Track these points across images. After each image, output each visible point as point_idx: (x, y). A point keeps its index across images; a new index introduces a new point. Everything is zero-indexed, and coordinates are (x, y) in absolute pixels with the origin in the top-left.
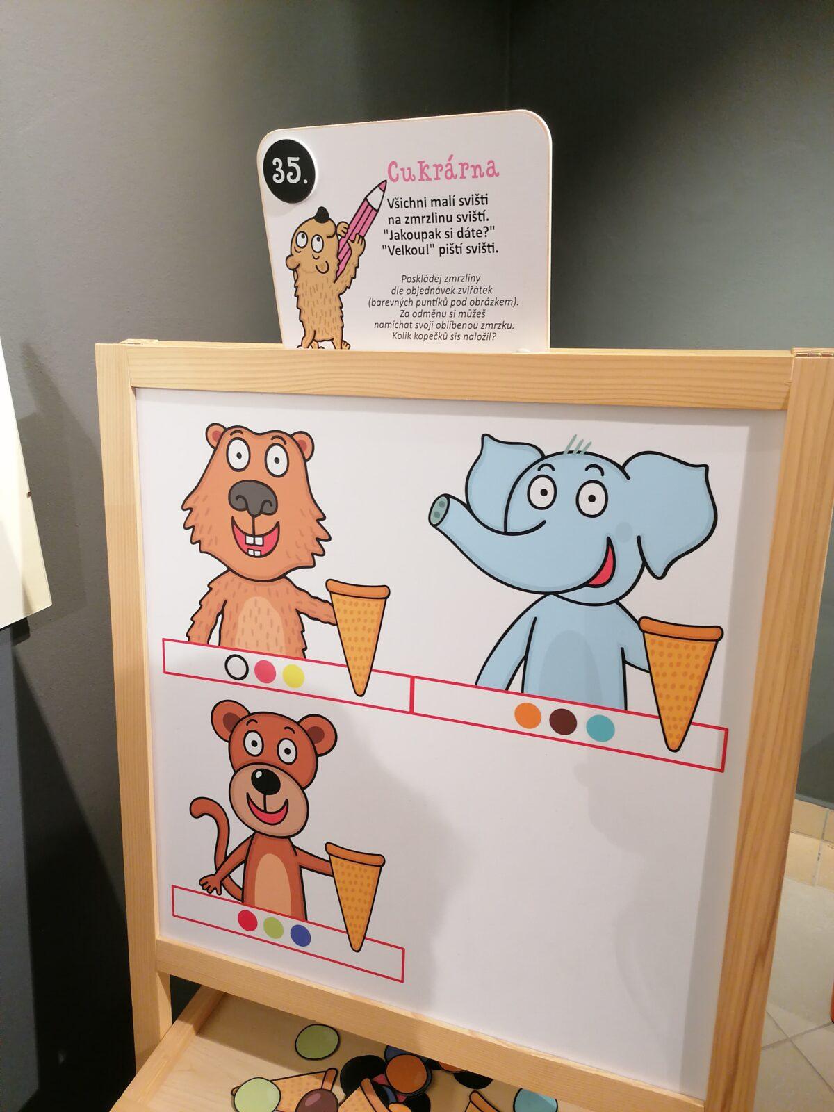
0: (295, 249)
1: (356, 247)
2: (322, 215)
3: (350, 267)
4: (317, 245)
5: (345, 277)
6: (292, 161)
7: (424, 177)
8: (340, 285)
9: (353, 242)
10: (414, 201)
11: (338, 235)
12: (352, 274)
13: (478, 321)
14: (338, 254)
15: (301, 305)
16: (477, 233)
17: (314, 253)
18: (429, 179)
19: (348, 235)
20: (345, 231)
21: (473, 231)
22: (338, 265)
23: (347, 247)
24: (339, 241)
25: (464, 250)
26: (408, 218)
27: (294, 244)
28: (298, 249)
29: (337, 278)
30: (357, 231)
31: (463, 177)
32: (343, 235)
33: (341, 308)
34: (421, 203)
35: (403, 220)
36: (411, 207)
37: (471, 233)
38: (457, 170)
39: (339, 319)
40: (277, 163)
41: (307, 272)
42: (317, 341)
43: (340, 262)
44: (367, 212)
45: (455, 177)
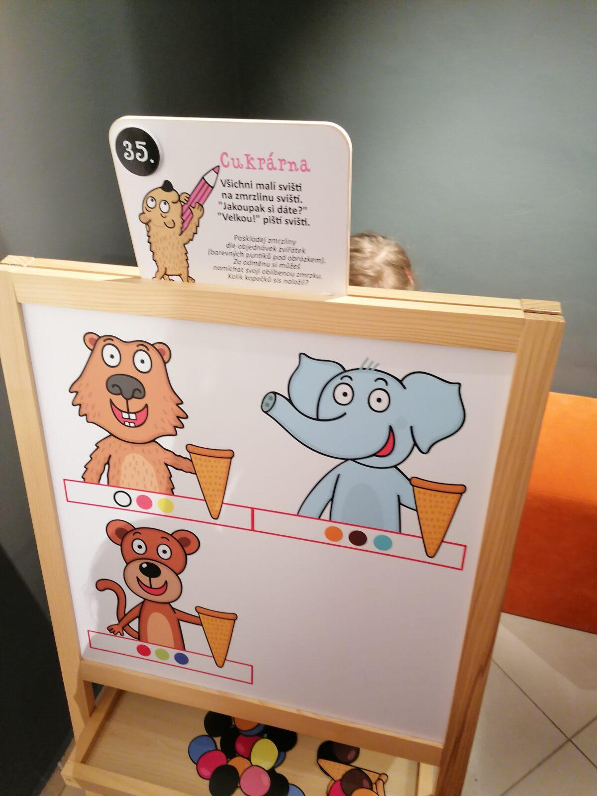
0: (146, 209)
1: (196, 212)
2: (167, 186)
3: (192, 227)
4: (165, 208)
5: (188, 233)
6: (140, 145)
7: (250, 166)
8: (185, 238)
9: (193, 208)
10: (242, 183)
11: (181, 201)
12: (194, 231)
13: (295, 271)
14: (182, 215)
15: (154, 249)
16: (293, 211)
17: (162, 213)
18: (254, 168)
19: (189, 203)
20: (187, 199)
21: (290, 209)
22: (183, 223)
23: (189, 211)
24: (182, 206)
25: (283, 222)
26: (237, 195)
27: (145, 205)
28: (149, 209)
29: (182, 232)
30: (197, 200)
31: (281, 169)
32: (185, 202)
33: (186, 254)
34: (248, 185)
35: (234, 196)
36: (240, 187)
37: (288, 210)
38: (277, 164)
39: (185, 261)
40: (127, 145)
41: (156, 226)
42: (168, 275)
43: (184, 221)
44: (204, 188)
45: (275, 169)
